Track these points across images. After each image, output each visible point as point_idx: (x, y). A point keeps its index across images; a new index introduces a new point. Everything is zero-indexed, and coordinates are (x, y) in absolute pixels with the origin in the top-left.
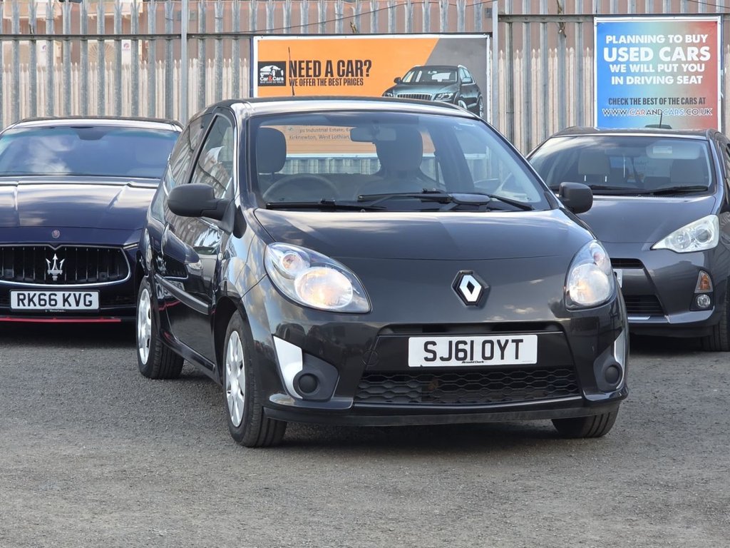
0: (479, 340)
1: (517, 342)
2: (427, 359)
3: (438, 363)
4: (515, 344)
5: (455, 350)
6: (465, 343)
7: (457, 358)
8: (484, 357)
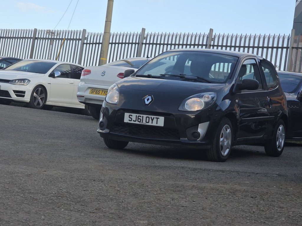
0: (145, 116)
1: (157, 118)
2: (129, 120)
3: (132, 122)
4: (156, 119)
5: (138, 118)
6: (141, 117)
7: (138, 121)
8: (146, 122)
